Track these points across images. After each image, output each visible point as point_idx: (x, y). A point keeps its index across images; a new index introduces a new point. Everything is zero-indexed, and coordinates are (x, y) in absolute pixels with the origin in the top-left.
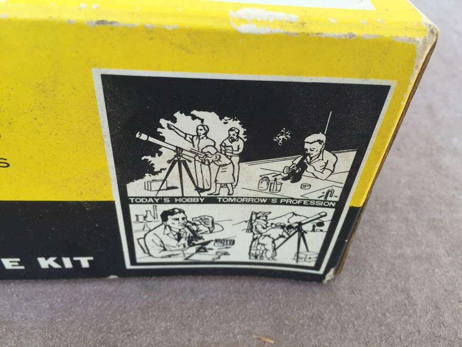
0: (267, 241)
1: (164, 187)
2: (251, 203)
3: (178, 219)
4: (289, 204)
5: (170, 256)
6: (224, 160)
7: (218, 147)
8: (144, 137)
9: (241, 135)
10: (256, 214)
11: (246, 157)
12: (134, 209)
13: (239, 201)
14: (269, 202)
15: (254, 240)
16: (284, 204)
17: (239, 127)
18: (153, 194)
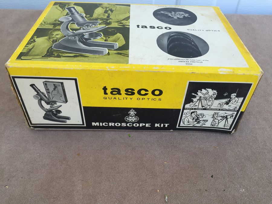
0: (217, 121)
1: (194, 106)
2: (215, 110)
3: (195, 114)
4: (225, 110)
5: (189, 124)
6: (211, 99)
7: (210, 96)
8: (194, 94)
9: (216, 94)
10: (215, 113)
11: (216, 99)
12: (185, 111)
13: (212, 109)
14: (219, 110)
15: (213, 120)
16: (223, 110)
17: (216, 92)
18: (191, 107)
